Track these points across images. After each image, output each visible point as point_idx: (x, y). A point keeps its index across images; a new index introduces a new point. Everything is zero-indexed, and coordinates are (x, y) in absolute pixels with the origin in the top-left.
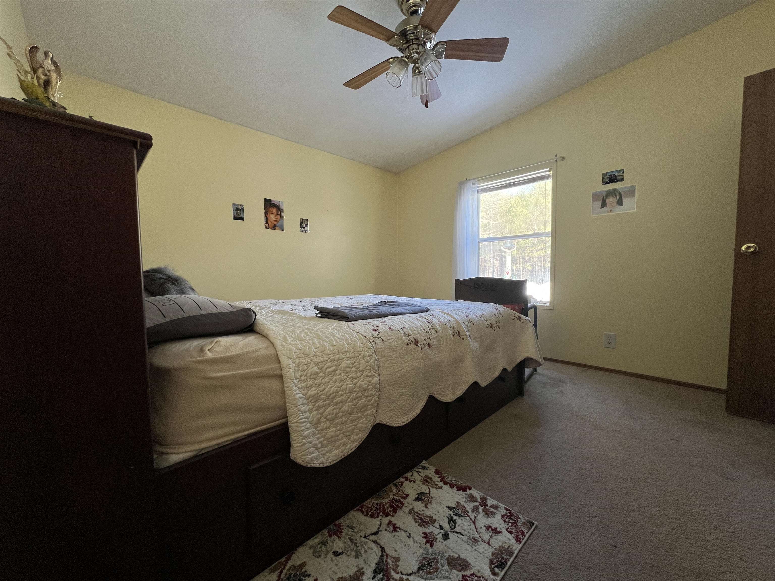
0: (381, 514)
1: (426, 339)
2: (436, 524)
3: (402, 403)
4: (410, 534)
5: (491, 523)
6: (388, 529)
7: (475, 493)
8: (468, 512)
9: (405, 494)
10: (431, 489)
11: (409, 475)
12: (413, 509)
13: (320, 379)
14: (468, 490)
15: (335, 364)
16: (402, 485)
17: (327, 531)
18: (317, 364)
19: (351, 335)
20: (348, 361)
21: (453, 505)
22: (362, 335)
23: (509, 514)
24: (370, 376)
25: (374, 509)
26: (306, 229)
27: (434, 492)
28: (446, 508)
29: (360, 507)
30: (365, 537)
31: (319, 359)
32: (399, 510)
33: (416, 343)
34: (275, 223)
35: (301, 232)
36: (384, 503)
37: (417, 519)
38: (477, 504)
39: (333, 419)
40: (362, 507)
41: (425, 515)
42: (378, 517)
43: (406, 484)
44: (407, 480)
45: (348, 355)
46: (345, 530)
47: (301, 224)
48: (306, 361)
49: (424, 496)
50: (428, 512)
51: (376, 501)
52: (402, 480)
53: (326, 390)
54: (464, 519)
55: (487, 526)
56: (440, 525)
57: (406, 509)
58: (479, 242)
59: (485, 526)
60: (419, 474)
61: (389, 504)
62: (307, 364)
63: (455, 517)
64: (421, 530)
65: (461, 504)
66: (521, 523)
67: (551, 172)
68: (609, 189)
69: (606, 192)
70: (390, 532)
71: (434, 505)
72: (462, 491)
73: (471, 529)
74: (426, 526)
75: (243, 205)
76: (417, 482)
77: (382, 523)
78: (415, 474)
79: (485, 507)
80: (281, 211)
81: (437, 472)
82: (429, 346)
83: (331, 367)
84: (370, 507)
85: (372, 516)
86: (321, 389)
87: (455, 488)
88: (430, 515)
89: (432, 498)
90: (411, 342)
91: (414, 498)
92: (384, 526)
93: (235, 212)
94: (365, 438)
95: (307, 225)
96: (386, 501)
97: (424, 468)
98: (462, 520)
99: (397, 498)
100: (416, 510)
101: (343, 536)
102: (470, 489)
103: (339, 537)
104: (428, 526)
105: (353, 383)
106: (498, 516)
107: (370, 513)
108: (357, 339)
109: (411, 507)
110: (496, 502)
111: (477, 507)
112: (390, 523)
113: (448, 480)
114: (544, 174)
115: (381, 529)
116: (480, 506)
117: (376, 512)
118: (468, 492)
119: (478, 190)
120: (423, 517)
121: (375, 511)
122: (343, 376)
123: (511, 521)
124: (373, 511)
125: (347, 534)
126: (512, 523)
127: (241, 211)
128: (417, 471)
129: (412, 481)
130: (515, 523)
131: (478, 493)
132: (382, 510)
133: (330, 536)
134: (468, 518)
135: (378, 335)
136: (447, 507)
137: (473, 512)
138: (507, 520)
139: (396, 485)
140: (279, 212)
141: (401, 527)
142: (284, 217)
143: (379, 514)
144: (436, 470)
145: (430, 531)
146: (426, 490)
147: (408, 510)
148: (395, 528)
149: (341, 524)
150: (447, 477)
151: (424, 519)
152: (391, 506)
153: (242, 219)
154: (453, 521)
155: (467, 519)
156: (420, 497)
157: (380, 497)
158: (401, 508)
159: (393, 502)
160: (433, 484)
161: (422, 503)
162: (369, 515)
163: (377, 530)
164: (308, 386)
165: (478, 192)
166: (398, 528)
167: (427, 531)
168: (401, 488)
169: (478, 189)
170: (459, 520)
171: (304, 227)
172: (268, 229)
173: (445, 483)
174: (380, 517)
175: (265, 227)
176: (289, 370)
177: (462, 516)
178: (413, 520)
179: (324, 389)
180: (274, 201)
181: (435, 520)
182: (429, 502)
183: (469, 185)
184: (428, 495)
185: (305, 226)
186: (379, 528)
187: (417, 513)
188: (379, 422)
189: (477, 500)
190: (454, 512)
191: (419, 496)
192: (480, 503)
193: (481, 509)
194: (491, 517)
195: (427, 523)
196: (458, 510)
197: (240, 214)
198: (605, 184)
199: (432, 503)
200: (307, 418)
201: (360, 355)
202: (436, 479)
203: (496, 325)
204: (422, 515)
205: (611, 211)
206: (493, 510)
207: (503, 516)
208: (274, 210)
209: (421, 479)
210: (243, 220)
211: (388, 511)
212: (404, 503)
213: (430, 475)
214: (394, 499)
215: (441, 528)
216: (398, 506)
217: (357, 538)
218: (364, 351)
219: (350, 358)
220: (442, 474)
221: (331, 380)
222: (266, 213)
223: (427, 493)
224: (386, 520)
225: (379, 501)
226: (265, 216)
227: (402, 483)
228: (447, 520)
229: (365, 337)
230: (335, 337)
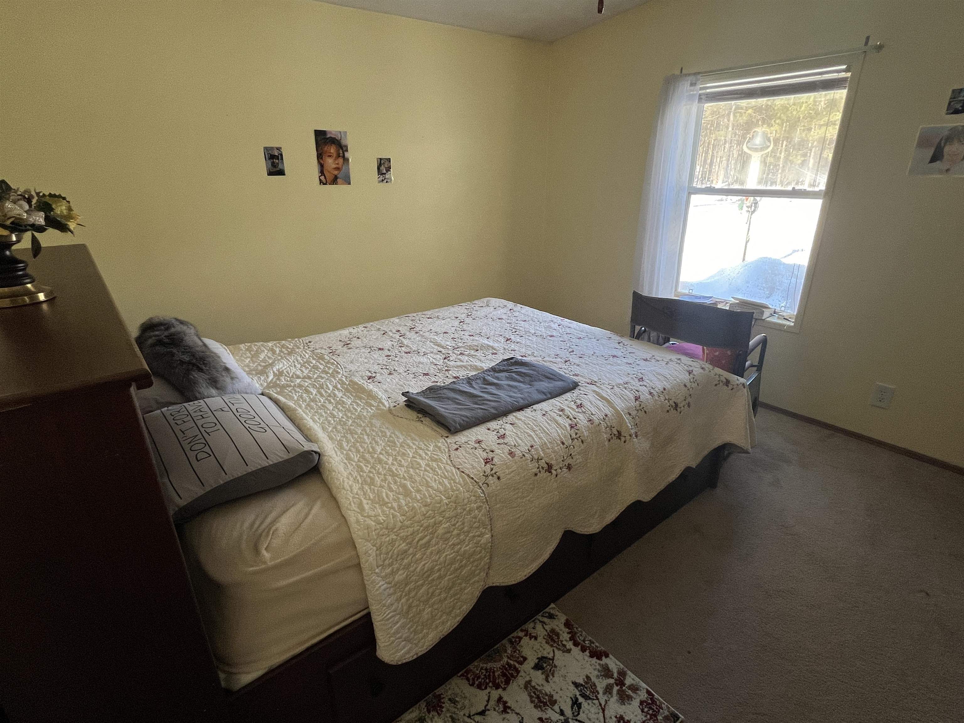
0: (491, 684)
1: (565, 458)
2: (556, 707)
3: (523, 554)
4: (522, 718)
5: (625, 713)
6: (497, 709)
7: (613, 663)
8: (598, 693)
9: (522, 657)
10: (556, 651)
11: (529, 626)
12: (529, 682)
13: (410, 557)
14: (604, 658)
15: (429, 532)
16: (520, 641)
17: (425, 704)
18: (404, 539)
19: (452, 479)
20: (448, 524)
21: (580, 681)
22: (468, 476)
23: (650, 702)
24: (479, 536)
25: (482, 677)
26: (387, 176)
27: (560, 658)
28: (571, 684)
29: (465, 672)
30: (469, 717)
31: (407, 532)
32: (513, 681)
33: (550, 468)
34: (336, 172)
35: (379, 182)
36: (495, 669)
37: (533, 697)
38: (612, 681)
39: (427, 601)
40: (467, 672)
41: (544, 692)
42: (486, 688)
43: (526, 640)
44: (526, 635)
45: (447, 515)
46: (447, 705)
47: (379, 169)
48: (391, 540)
49: (545, 663)
50: (547, 689)
51: (485, 665)
52: (521, 634)
53: (418, 569)
54: (592, 702)
55: (618, 716)
56: (561, 708)
57: (521, 681)
58: (690, 194)
59: (616, 717)
60: (543, 625)
61: (501, 671)
62: (392, 542)
63: (581, 700)
64: (538, 714)
65: (591, 680)
66: (663, 716)
67: (849, 74)
68: (955, 125)
69: (949, 130)
70: (498, 712)
71: (556, 679)
72: (595, 658)
73: (597, 719)
74: (543, 708)
75: (281, 148)
76: (540, 639)
77: (491, 699)
78: (539, 626)
79: (621, 688)
80: (344, 149)
81: (567, 624)
82: (569, 467)
83: (424, 538)
84: (477, 674)
85: (479, 687)
86: (411, 569)
87: (587, 653)
88: (550, 692)
89: (556, 666)
90: (541, 470)
91: (532, 664)
92: (492, 703)
93: (270, 162)
94: (470, 609)
95: (388, 169)
96: (498, 667)
97: (551, 616)
98: (589, 704)
99: (512, 662)
100: (533, 684)
101: (444, 712)
102: (607, 656)
103: (438, 713)
104: (546, 709)
105: (454, 552)
106: (636, 703)
107: (477, 683)
108: (460, 485)
109: (528, 679)
110: (637, 680)
111: (611, 686)
112: (500, 699)
113: (580, 639)
114: (835, 76)
115: (488, 707)
116: (615, 685)
117: (484, 682)
118: (605, 660)
119: (700, 95)
120: (541, 695)
121: (483, 680)
122: (441, 546)
123: (651, 712)
124: (480, 680)
125: (448, 710)
126: (651, 715)
127: (278, 160)
128: (542, 620)
129: (533, 637)
130: (655, 716)
131: (616, 664)
132: (492, 679)
133: (429, 712)
134: (596, 702)
135: (492, 470)
136: (573, 683)
137: (604, 693)
138: (646, 710)
139: (511, 642)
140: (341, 152)
141: (512, 708)
142: (350, 160)
143: (487, 684)
144: (567, 620)
145: (547, 716)
146: (549, 654)
147: (524, 683)
148: (506, 709)
149: (442, 696)
150: (578, 635)
151: (542, 698)
152: (504, 675)
153: (281, 173)
154: (577, 704)
155: (594, 704)
156: (540, 663)
157: (491, 659)
158: (515, 678)
159: (506, 669)
160: (560, 643)
161: (542, 674)
162: (475, 685)
163: (484, 709)
164: (395, 570)
165: (700, 99)
166: (509, 708)
167: (544, 716)
168: (518, 647)
169: (700, 92)
170: (585, 704)
171: (385, 174)
172: (326, 184)
173: (576, 644)
174: (489, 690)
175: (321, 182)
176: (368, 558)
177: (590, 699)
178: (528, 698)
179: (416, 568)
180: (330, 132)
181: (555, 702)
182: (552, 672)
183: (684, 87)
184: (551, 662)
185: (385, 171)
186: (487, 705)
187: (534, 687)
188: (491, 585)
189: (613, 675)
190: (581, 691)
191: (539, 661)
192: (616, 680)
193: (616, 689)
194: (626, 703)
195: (545, 704)
196: (585, 689)
197: (278, 164)
198: (952, 113)
199: (555, 675)
200: (395, 611)
201: (464, 510)
202: (565, 636)
203: (684, 403)
204: (540, 691)
205: (948, 170)
206: (630, 692)
207: (642, 703)
208: (333, 150)
209: (546, 635)
210: (284, 175)
211: (498, 682)
212: (520, 671)
213: (557, 629)
214: (508, 664)
215: (562, 713)
216: (512, 675)
217: (460, 716)
218: (470, 502)
219: (450, 518)
220: (573, 628)
221: (425, 554)
222: (320, 156)
223: (550, 659)
224: (495, 694)
225: (489, 665)
226: (319, 162)
227: (520, 638)
228: (570, 703)
229: (472, 478)
230: (430, 489)
